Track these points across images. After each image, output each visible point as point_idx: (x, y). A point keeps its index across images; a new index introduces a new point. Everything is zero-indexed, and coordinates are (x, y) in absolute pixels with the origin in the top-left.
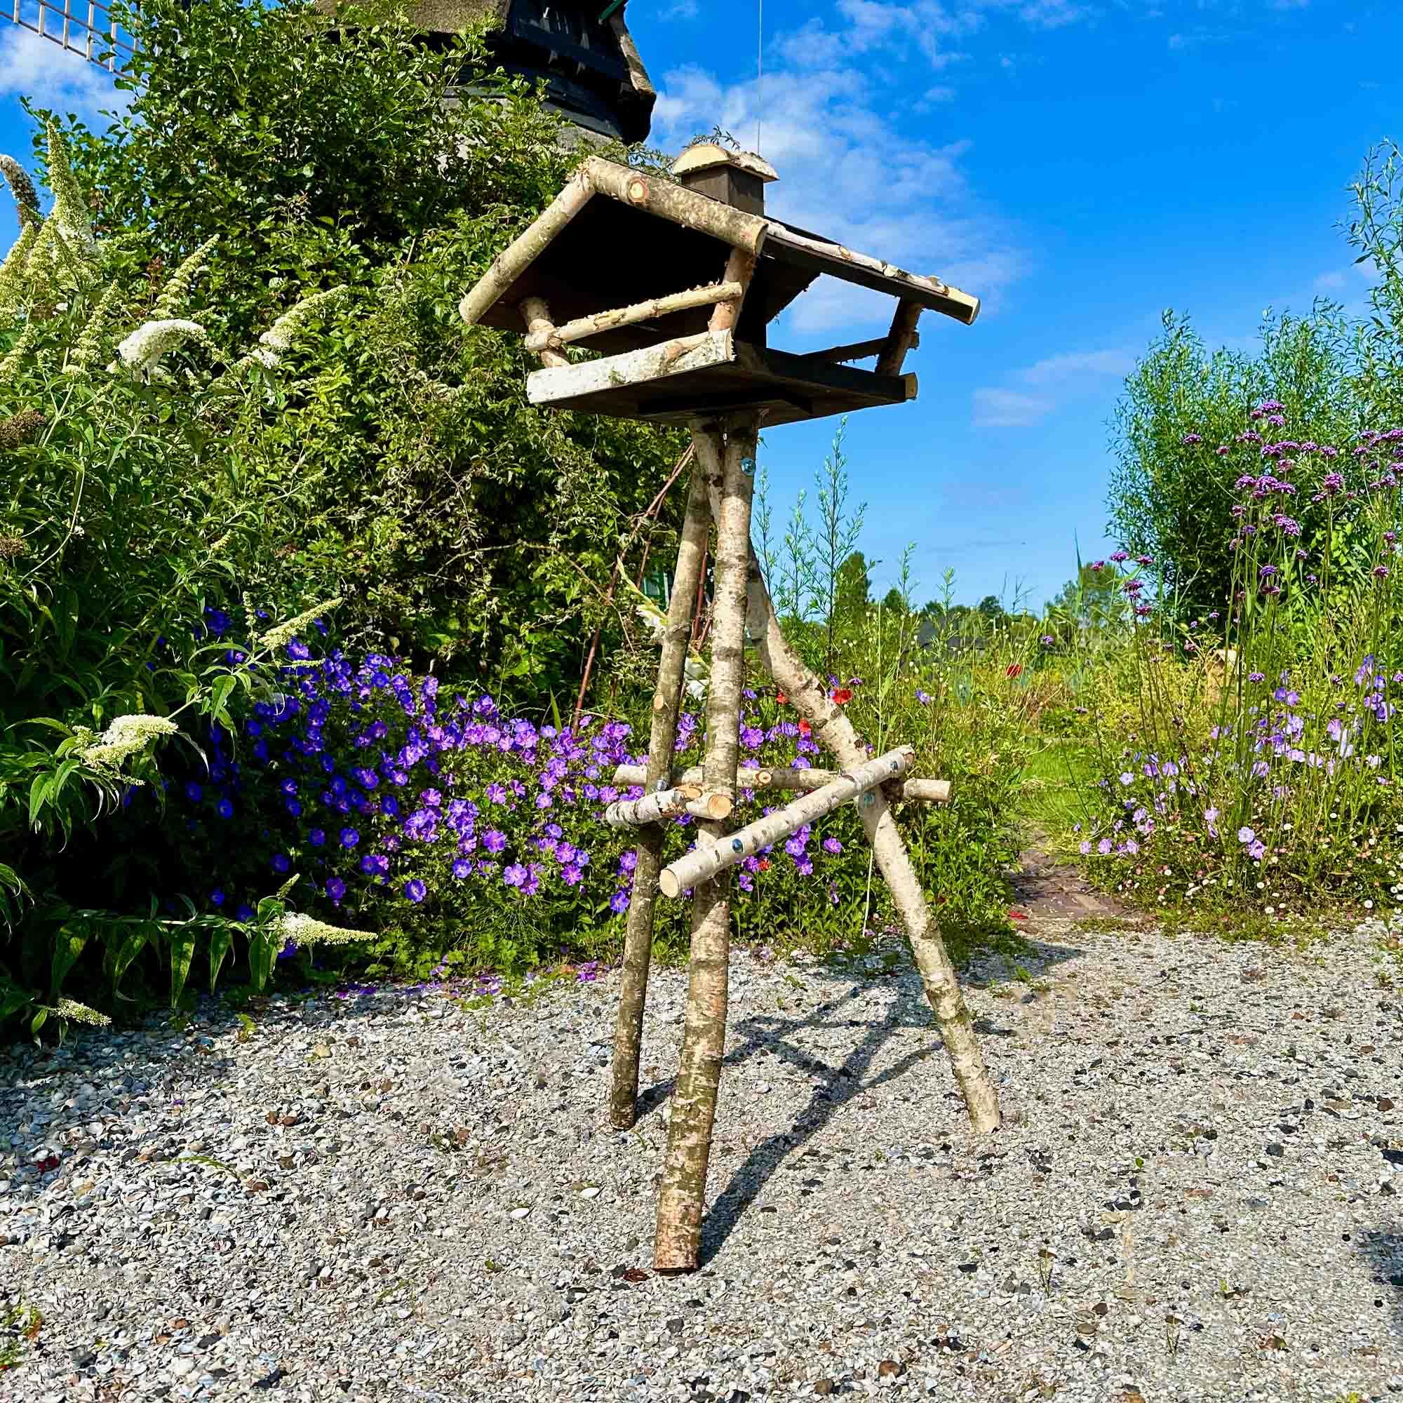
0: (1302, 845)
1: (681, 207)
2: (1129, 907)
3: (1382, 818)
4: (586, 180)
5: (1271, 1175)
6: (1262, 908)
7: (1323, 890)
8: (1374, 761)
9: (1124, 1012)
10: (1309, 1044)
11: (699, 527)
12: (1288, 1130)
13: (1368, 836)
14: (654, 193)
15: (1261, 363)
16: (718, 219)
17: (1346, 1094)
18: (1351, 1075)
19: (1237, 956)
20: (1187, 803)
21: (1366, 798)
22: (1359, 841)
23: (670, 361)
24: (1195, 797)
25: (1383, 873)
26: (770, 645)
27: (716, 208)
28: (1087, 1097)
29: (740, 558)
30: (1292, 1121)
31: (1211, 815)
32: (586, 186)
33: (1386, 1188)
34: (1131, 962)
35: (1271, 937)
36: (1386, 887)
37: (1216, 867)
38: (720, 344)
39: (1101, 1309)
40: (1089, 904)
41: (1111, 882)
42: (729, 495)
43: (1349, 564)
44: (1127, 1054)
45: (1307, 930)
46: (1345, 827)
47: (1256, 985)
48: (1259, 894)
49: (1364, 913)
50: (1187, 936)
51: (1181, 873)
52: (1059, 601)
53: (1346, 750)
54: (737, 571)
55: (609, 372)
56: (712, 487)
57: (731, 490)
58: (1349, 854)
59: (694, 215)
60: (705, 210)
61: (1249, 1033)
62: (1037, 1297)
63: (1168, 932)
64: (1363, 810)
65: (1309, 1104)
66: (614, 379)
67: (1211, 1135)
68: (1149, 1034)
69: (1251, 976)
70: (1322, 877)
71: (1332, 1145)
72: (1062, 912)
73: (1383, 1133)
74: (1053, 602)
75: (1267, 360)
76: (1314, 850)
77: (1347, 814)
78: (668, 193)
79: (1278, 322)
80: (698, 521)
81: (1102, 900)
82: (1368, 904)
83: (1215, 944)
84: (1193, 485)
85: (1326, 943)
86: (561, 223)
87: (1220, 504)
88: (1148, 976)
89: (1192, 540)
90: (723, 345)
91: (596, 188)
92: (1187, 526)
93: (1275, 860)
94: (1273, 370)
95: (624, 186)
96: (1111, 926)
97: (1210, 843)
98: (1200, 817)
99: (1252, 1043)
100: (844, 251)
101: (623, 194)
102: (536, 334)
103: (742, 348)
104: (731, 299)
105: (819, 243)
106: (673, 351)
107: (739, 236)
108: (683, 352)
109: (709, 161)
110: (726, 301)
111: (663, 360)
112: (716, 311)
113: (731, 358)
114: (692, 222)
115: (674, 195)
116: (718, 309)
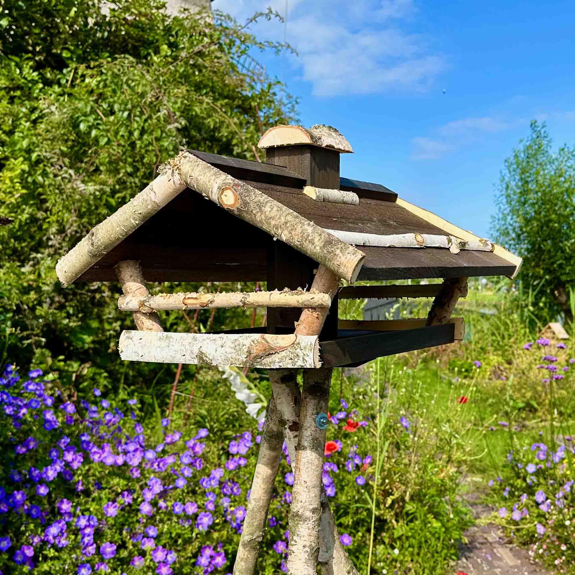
1: (273, 222)
4: (177, 177)
11: (273, 454)
14: (246, 204)
16: (312, 242)
23: (256, 357)
26: (335, 568)
27: (310, 230)
29: (314, 511)
32: (178, 182)
38: (307, 352)
42: (305, 448)
54: (310, 524)
55: (196, 351)
56: (288, 430)
57: (306, 444)
59: (286, 232)
60: (299, 230)
66: (201, 358)
78: (260, 206)
80: (272, 448)
84: (542, 227)
86: (153, 210)
90: (311, 355)
91: (187, 183)
95: (215, 190)
100: (419, 238)
101: (214, 197)
102: (128, 298)
103: (329, 357)
104: (321, 307)
105: (401, 236)
106: (260, 347)
107: (333, 264)
108: (270, 352)
109: (293, 142)
110: (314, 308)
111: (249, 352)
112: (303, 317)
113: (319, 365)
114: (284, 238)
115: (267, 209)
116: (305, 315)
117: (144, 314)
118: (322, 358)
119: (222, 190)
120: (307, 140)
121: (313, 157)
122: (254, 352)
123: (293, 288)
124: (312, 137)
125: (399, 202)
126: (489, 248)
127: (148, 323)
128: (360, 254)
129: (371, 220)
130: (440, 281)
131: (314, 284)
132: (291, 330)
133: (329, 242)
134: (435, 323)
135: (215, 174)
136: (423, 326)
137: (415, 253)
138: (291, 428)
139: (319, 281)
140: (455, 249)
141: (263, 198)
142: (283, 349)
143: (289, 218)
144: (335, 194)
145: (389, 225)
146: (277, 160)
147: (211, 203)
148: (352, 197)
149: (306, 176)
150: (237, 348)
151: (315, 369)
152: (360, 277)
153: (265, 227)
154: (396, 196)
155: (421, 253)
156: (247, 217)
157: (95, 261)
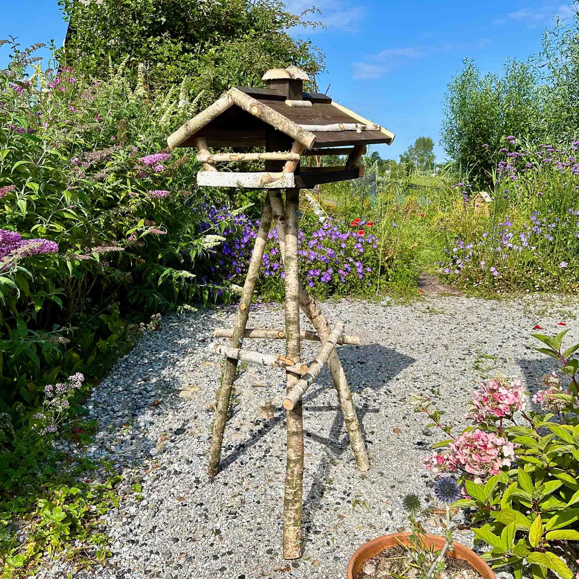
0: (510, 272)
1: (275, 122)
2: (454, 289)
3: (534, 266)
4: (230, 99)
5: (499, 351)
6: (496, 291)
7: (515, 286)
8: (534, 248)
9: (459, 317)
10: (508, 326)
12: (503, 342)
13: (530, 270)
14: (263, 113)
15: (504, 79)
16: (293, 131)
17: (518, 336)
18: (519, 332)
19: (489, 304)
20: (475, 259)
21: (530, 259)
22: (527, 272)
23: (265, 183)
24: (478, 257)
25: (533, 282)
27: (292, 125)
28: (454, 335)
30: (504, 341)
31: (482, 263)
32: (230, 102)
33: (525, 353)
34: (459, 305)
35: (498, 299)
36: (534, 286)
37: (483, 278)
38: (288, 180)
39: (465, 370)
40: (441, 288)
41: (448, 282)
43: (533, 161)
44: (463, 326)
45: (509, 298)
46: (523, 268)
47: (495, 312)
48: (495, 287)
49: (526, 293)
50: (473, 298)
51: (471, 280)
52: (405, 154)
53: (525, 244)
55: (236, 181)
56: (279, 220)
58: (523, 276)
59: (281, 126)
60: (287, 125)
61: (494, 323)
62: (451, 368)
63: (467, 297)
64: (529, 262)
65: (509, 338)
66: (238, 184)
67: (485, 343)
68: (467, 322)
69: (493, 309)
70: (515, 282)
71: (513, 346)
72: (434, 290)
73: (526, 344)
74: (403, 155)
75: (507, 78)
76: (513, 274)
77: (524, 264)
78: (269, 114)
79: (512, 62)
81: (445, 287)
82: (528, 291)
83: (482, 301)
84: (476, 128)
85: (515, 301)
86: (217, 114)
87: (485, 136)
88: (463, 308)
89: (473, 149)
90: (290, 181)
91: (234, 102)
92: (472, 144)
93: (501, 277)
94: (509, 82)
95: (248, 106)
96: (450, 295)
97: (481, 271)
98: (479, 263)
99: (494, 325)
100: (341, 126)
101: (248, 109)
102: (202, 155)
103: (298, 183)
104: (295, 160)
105: (332, 125)
106: (267, 178)
107: (303, 141)
108: (271, 181)
109: (281, 77)
110: (292, 161)
111: (262, 181)
112: (287, 164)
113: (294, 186)
114: (280, 129)
115: (273, 115)
116: (288, 164)
117: (209, 163)
118: (295, 183)
119: (252, 106)
120: (287, 77)
121: (290, 85)
122: (264, 181)
123: (282, 151)
124: (290, 75)
125: (333, 103)
126: (379, 129)
127: (211, 168)
128: (314, 136)
129: (318, 116)
130: (353, 147)
131: (292, 150)
132: (281, 170)
133: (300, 131)
134: (349, 168)
135: (249, 99)
136: (343, 169)
137: (340, 134)
138: (281, 220)
139: (294, 148)
140: (359, 131)
141: (271, 110)
142: (278, 179)
143: (283, 120)
144: (300, 103)
145: (327, 119)
146: (272, 86)
147: (246, 112)
148: (308, 103)
149: (286, 94)
150: (256, 179)
151: (292, 188)
152: (314, 146)
153: (271, 123)
154: (331, 100)
155: (342, 134)
156: (263, 119)
157: (187, 138)
